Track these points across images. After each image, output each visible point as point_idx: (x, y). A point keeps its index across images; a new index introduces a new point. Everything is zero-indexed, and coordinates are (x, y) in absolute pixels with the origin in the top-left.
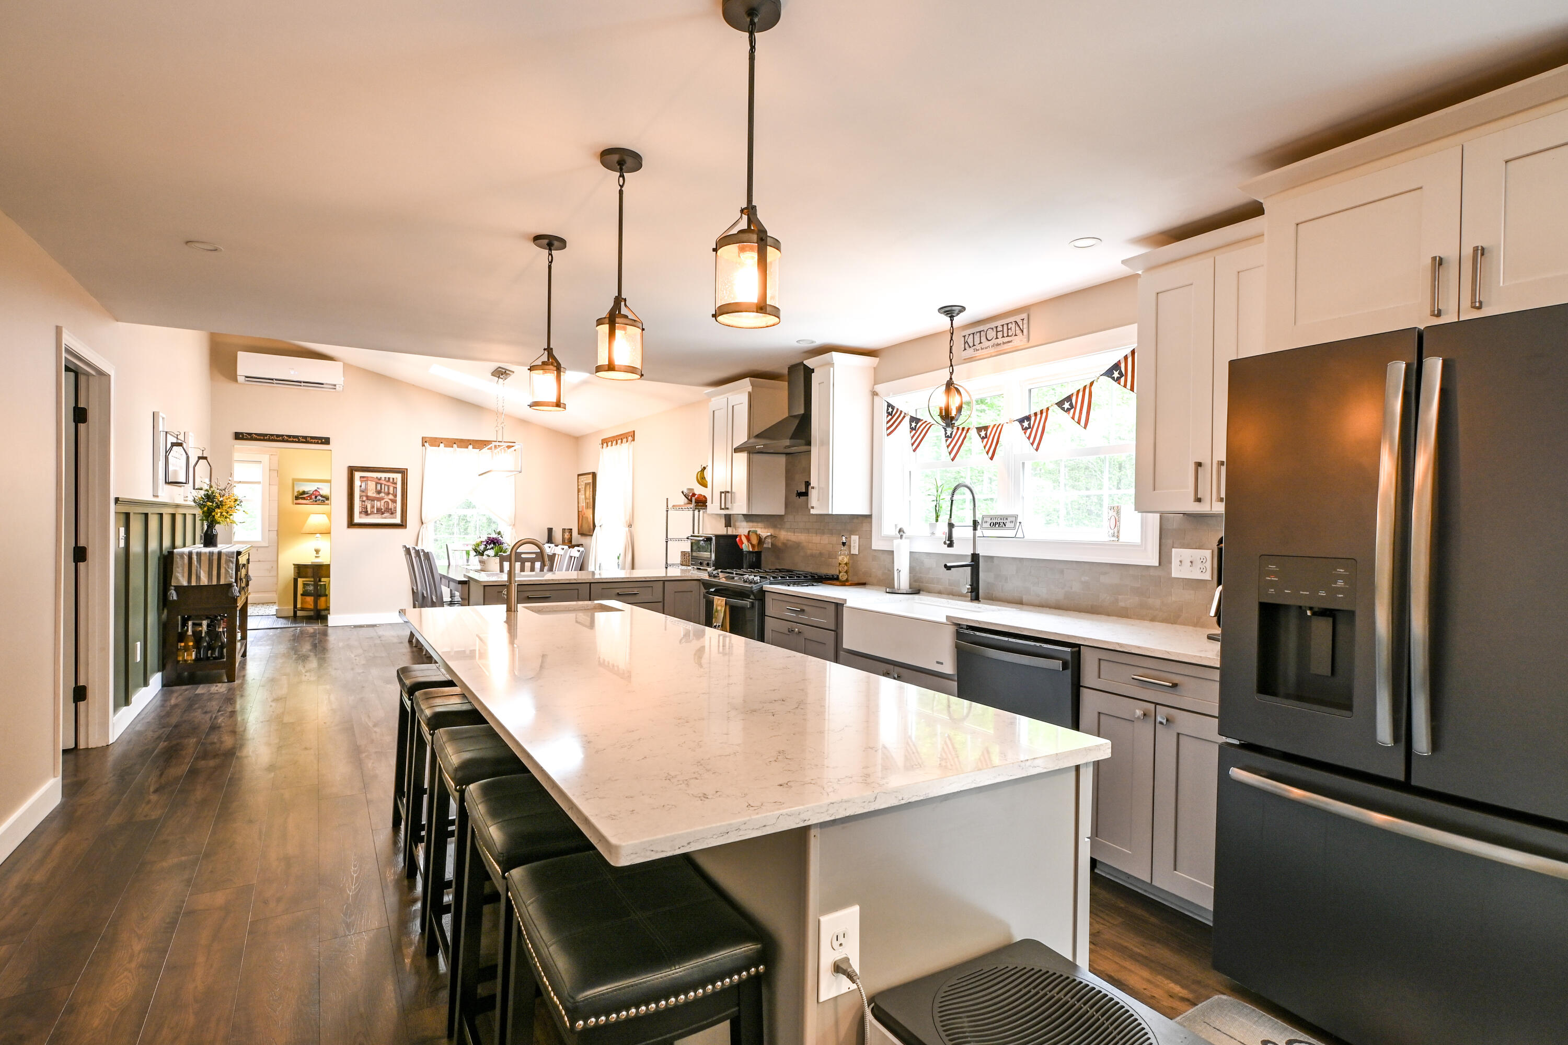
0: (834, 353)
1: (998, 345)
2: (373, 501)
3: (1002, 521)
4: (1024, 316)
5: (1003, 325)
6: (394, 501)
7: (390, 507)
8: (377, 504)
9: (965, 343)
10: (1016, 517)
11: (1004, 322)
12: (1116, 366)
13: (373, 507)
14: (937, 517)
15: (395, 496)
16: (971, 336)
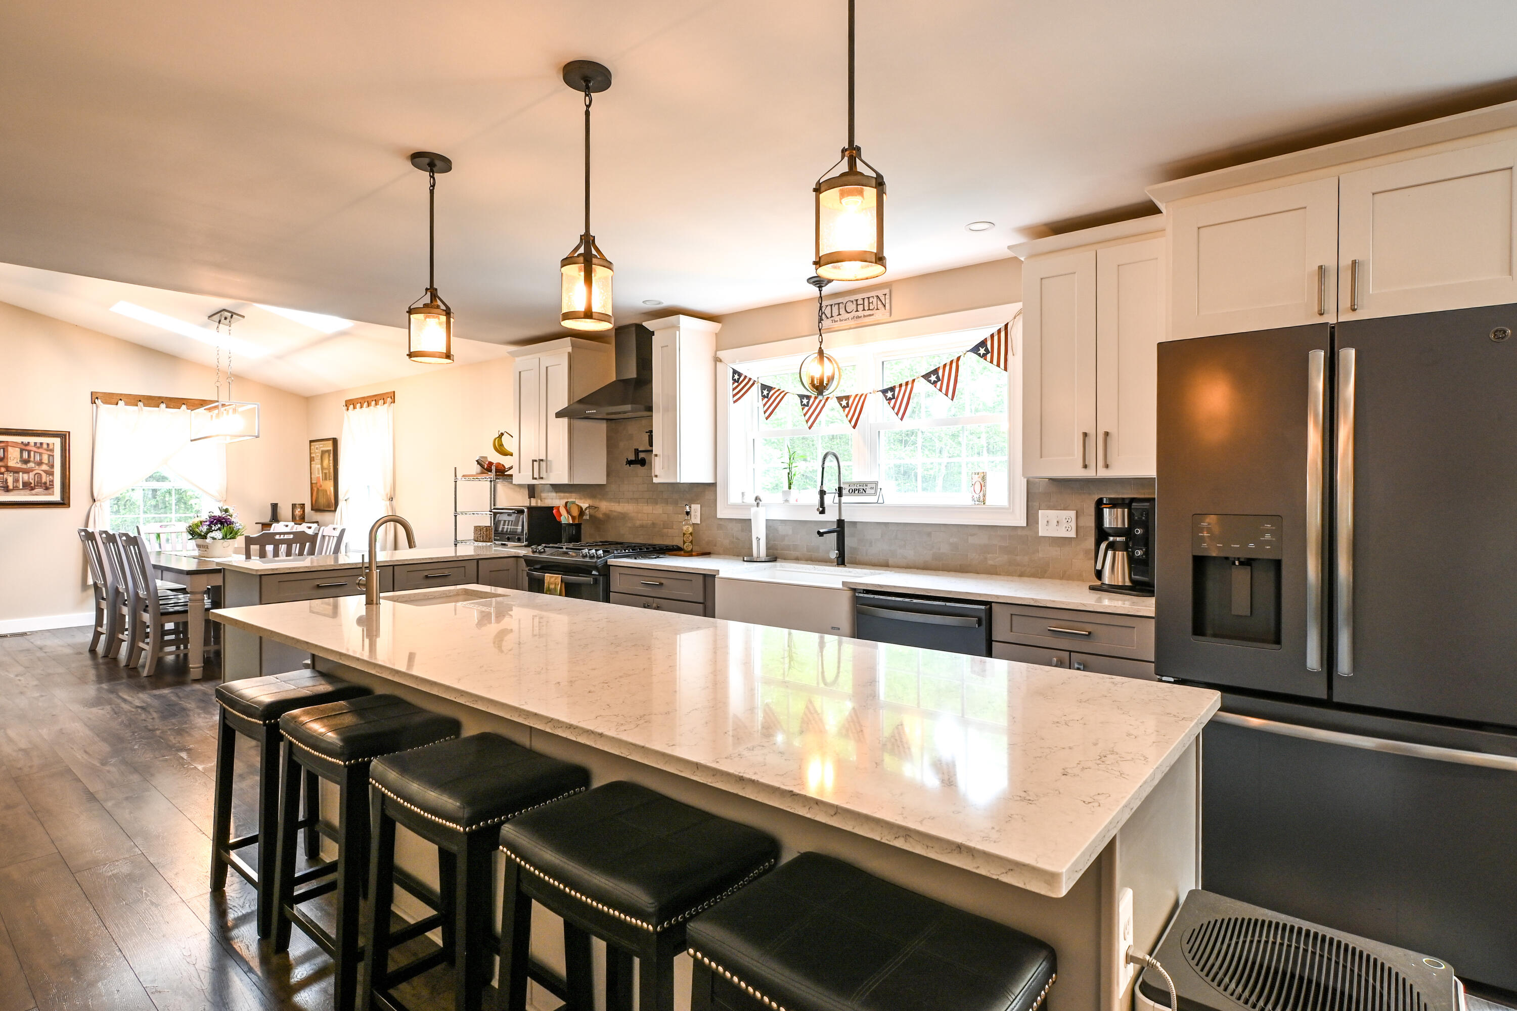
0: (681, 316)
1: (858, 317)
2: (18, 472)
3: (862, 488)
4: (887, 291)
5: (864, 299)
6: (52, 474)
7: (44, 480)
8: (26, 477)
10: (876, 483)
11: (865, 295)
12: (983, 344)
13: (16, 481)
14: (790, 484)
15: (52, 466)
16: (829, 307)
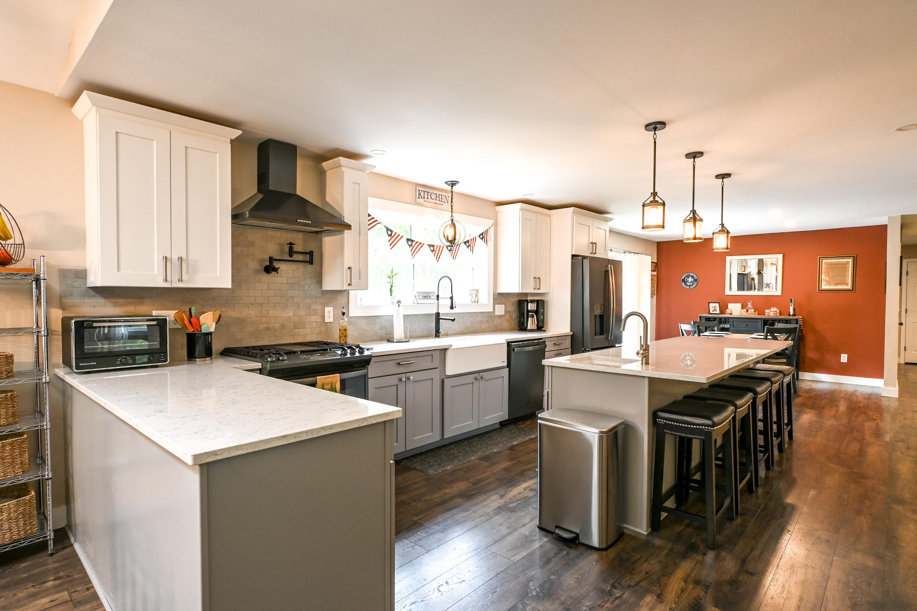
1: (436, 203)
3: (429, 296)
4: (449, 195)
5: (439, 195)
9: (419, 194)
10: (434, 293)
11: (441, 193)
12: (482, 233)
16: (423, 192)
